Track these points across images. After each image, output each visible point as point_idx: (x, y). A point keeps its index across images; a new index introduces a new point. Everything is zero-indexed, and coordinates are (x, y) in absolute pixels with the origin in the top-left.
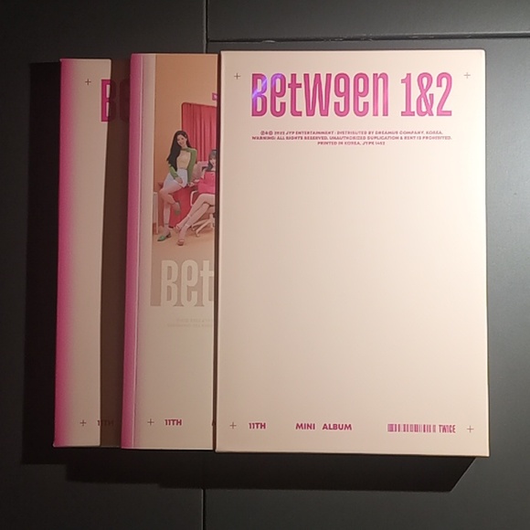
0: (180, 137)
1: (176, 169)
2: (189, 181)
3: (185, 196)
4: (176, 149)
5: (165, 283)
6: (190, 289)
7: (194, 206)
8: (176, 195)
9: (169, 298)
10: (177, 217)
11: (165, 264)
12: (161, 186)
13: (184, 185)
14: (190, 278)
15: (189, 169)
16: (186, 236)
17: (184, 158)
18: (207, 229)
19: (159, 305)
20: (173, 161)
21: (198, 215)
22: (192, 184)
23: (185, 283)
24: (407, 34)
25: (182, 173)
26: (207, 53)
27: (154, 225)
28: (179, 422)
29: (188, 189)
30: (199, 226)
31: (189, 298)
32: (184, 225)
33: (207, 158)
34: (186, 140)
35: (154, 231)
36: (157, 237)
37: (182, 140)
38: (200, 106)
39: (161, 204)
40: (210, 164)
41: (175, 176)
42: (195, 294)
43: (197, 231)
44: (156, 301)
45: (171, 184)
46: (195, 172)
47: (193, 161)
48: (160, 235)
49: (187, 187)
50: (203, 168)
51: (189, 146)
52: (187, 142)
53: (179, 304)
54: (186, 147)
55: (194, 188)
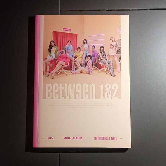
0: (52, 42)
1: (51, 53)
2: (55, 57)
3: (54, 62)
4: (51, 47)
5: (47, 91)
6: (56, 93)
7: (57, 66)
8: (51, 62)
9: (49, 96)
10: (51, 69)
11: (47, 85)
12: (46, 59)
13: (54, 59)
14: (56, 90)
15: (55, 53)
16: (55, 75)
17: (54, 49)
18: (61, 73)
19: (46, 99)
20: (50, 50)
21: (58, 68)
22: (56, 58)
23: (54, 91)
24: (128, 9)
25: (53, 55)
26: (60, 15)
27: (44, 72)
28: (53, 138)
29: (55, 60)
30: (59, 72)
31: (56, 96)
32: (54, 72)
33: (61, 50)
34: (54, 43)
35: (44, 74)
36: (45, 76)
37: (53, 44)
38: (59, 32)
39: (46, 65)
40: (62, 51)
41: (51, 56)
42: (57, 95)
43: (58, 74)
44: (44, 97)
45: (49, 58)
46: (57, 54)
47: (57, 50)
48: (46, 75)
49: (55, 59)
50: (60, 53)
51: (55, 45)
52: (55, 44)
53: (52, 98)
54: (54, 46)
55: (57, 59)
